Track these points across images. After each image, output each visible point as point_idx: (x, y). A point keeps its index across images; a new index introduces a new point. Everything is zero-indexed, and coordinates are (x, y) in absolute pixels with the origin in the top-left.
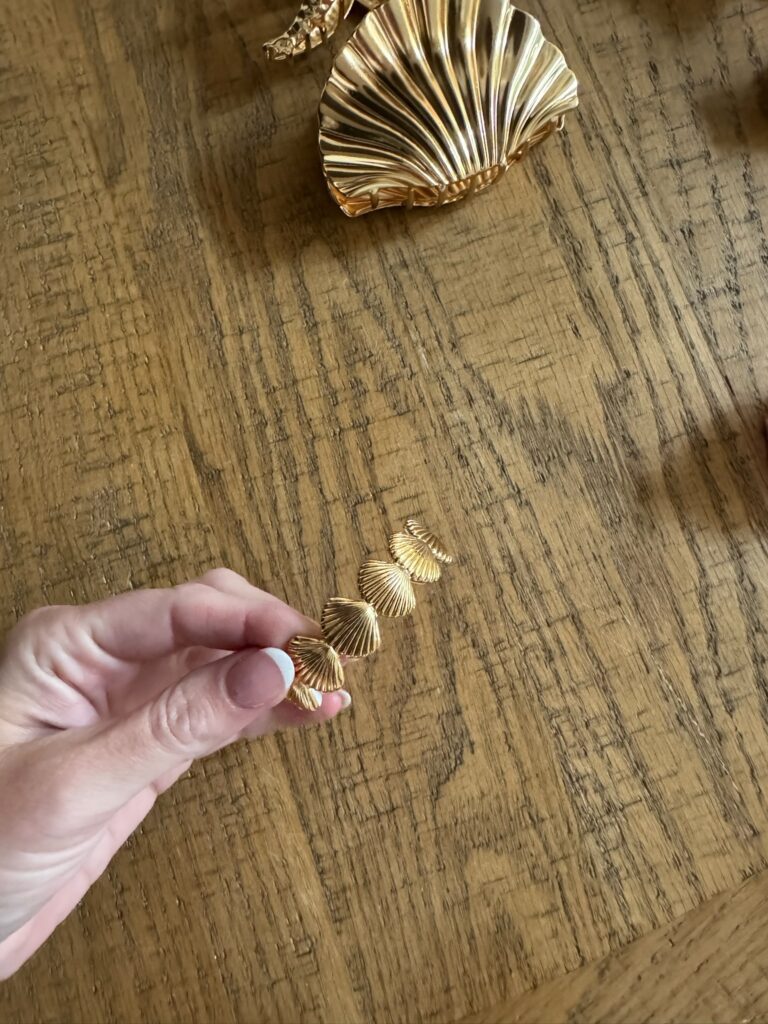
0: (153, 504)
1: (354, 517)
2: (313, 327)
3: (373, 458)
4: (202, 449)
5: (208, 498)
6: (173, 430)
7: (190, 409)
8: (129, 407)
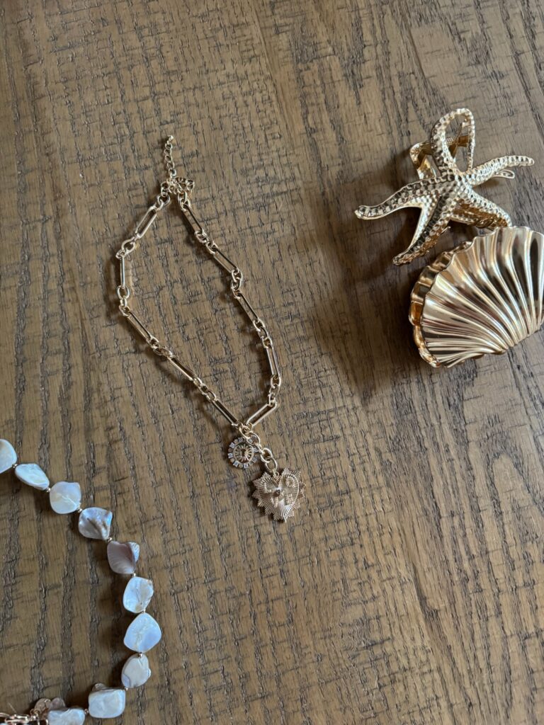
0: (393, 631)
1: (524, 647)
2: (499, 514)
3: (537, 608)
4: (426, 595)
5: (429, 630)
6: (407, 580)
7: (418, 567)
8: (378, 563)
